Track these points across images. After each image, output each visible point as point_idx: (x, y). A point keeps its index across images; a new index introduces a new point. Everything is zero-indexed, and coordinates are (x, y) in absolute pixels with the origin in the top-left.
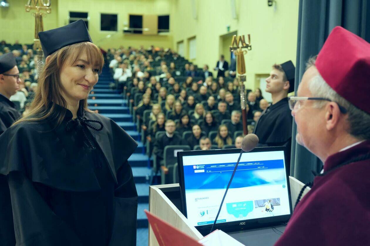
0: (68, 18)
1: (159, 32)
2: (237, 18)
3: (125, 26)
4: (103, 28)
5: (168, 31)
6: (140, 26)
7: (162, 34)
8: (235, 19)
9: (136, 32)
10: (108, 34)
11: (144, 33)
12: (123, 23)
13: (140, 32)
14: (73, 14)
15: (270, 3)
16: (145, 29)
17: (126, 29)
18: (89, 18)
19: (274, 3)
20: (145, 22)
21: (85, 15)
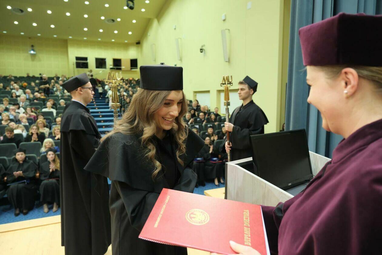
0: (75, 61)
1: (131, 69)
2: (181, 60)
3: (111, 65)
4: (97, 67)
5: (137, 69)
6: (120, 65)
7: (133, 70)
8: (180, 60)
9: (117, 69)
10: (100, 71)
11: (123, 69)
12: (109, 63)
13: (120, 69)
14: (77, 58)
15: (202, 51)
16: (123, 67)
17: (112, 67)
18: (88, 61)
19: (204, 51)
20: (123, 63)
21: (86, 59)
